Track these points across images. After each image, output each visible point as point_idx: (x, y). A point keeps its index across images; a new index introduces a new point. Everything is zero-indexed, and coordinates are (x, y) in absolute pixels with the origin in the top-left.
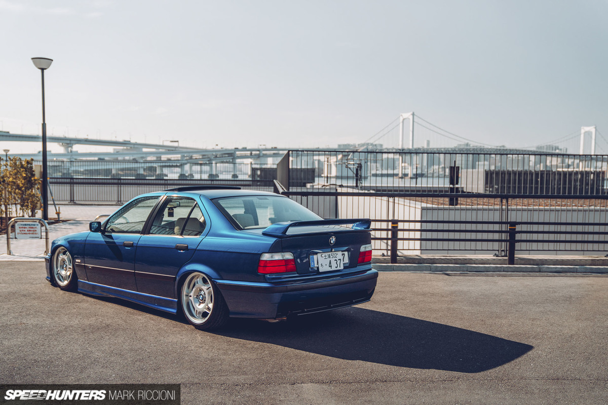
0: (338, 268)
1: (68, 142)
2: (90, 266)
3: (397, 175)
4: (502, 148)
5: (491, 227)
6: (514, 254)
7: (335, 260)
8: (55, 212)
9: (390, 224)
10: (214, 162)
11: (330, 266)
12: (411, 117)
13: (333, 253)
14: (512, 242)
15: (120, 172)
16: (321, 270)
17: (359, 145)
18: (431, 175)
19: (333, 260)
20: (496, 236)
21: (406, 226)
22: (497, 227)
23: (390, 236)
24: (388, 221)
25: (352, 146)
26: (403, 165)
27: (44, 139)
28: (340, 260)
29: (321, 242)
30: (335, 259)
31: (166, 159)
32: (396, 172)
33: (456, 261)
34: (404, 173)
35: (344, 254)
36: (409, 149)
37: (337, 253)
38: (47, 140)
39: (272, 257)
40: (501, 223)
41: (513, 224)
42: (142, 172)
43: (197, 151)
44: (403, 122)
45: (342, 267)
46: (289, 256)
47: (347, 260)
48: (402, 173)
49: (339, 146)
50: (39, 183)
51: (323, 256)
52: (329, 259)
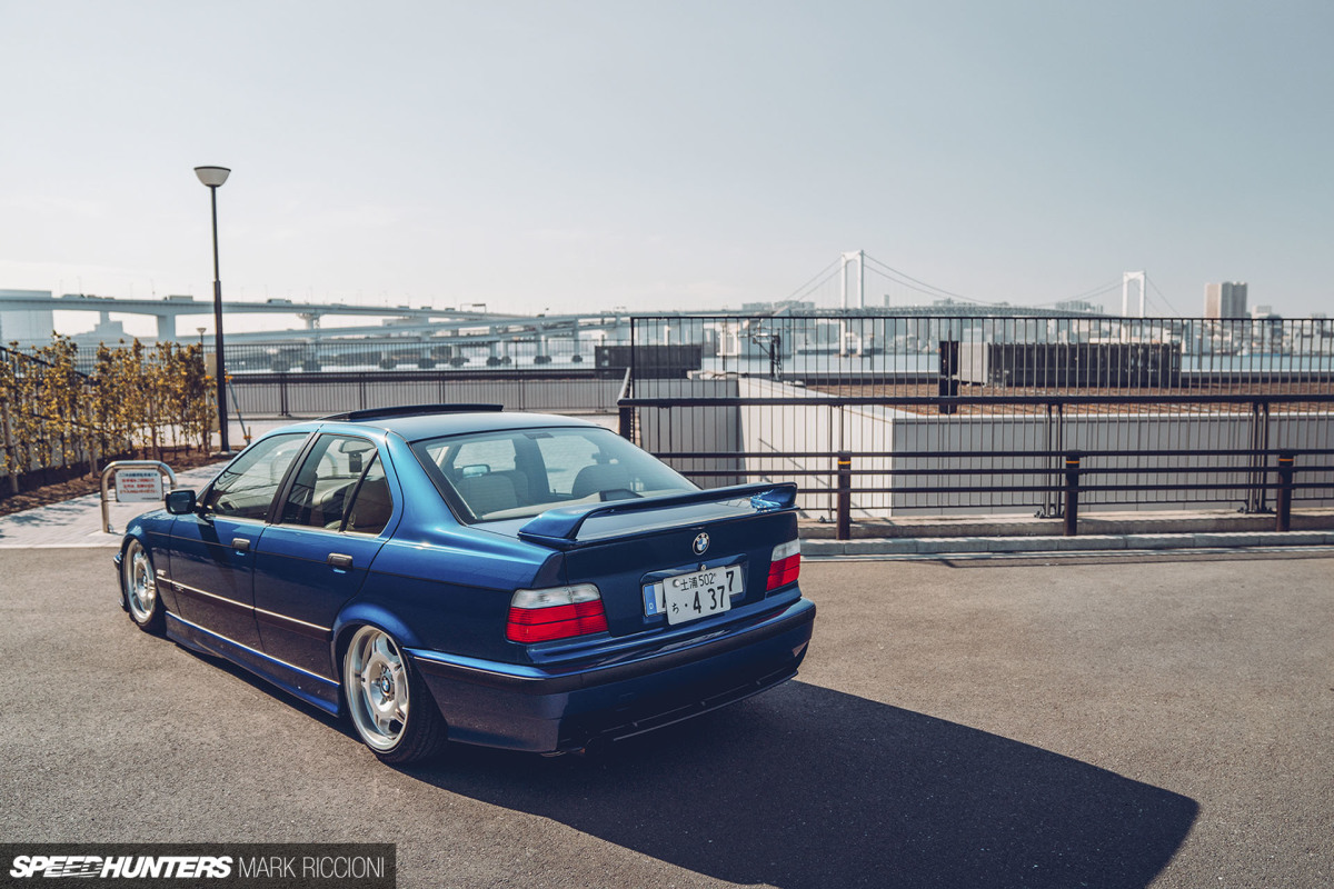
0: (718, 610)
1: (313, 311)
2: (180, 586)
3: (838, 352)
4: (1003, 306)
5: (1029, 463)
6: (1076, 512)
7: (710, 590)
8: (243, 435)
9: (835, 460)
10: (543, 338)
11: (695, 608)
12: (859, 258)
13: (703, 574)
14: (1073, 489)
15: (394, 357)
16: (673, 619)
17: (776, 304)
18: (893, 351)
19: (703, 591)
20: (1039, 480)
21: (867, 463)
22: (1039, 463)
23: (835, 485)
24: (830, 455)
25: (765, 305)
26: (848, 334)
27: (218, 307)
28: (722, 587)
29: (672, 550)
30: (710, 586)
31: (465, 334)
32: (834, 346)
33: (965, 531)
34: (849, 347)
35: (732, 573)
36: (857, 310)
37: (712, 571)
38: (223, 309)
39: (541, 598)
40: (1049, 454)
41: (1075, 455)
42: (428, 355)
43: (516, 320)
44: (846, 266)
45: (727, 607)
46: (586, 593)
47: (738, 588)
48: (846, 349)
49: (745, 306)
50: (214, 386)
51: (677, 583)
52: (695, 590)
